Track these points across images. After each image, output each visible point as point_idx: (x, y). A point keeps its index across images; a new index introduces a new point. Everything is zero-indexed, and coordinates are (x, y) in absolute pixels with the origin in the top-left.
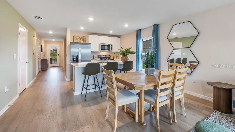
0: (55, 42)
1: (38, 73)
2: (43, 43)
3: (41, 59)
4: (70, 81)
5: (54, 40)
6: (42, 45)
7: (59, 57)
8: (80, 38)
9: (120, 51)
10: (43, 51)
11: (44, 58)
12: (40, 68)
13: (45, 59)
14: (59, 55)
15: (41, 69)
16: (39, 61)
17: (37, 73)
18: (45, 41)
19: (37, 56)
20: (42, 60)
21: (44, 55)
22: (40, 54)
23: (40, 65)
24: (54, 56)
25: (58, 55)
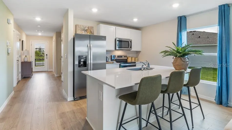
0: (41, 37)
1: (17, 84)
2: (24, 38)
3: (22, 61)
4: (74, 100)
5: (40, 34)
6: (22, 41)
7: (47, 58)
8: (86, 29)
9: (170, 49)
10: (25, 50)
11: (26, 60)
12: (20, 75)
13: (27, 62)
14: (47, 55)
15: (22, 76)
16: (18, 65)
17: (15, 84)
18: (27, 36)
19: (15, 57)
20: (22, 63)
21: (26, 56)
22: (20, 55)
23: (20, 70)
24: (38, 56)
25: (45, 55)
